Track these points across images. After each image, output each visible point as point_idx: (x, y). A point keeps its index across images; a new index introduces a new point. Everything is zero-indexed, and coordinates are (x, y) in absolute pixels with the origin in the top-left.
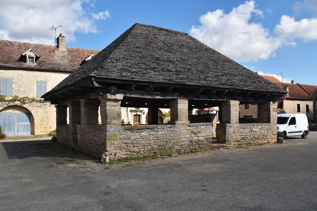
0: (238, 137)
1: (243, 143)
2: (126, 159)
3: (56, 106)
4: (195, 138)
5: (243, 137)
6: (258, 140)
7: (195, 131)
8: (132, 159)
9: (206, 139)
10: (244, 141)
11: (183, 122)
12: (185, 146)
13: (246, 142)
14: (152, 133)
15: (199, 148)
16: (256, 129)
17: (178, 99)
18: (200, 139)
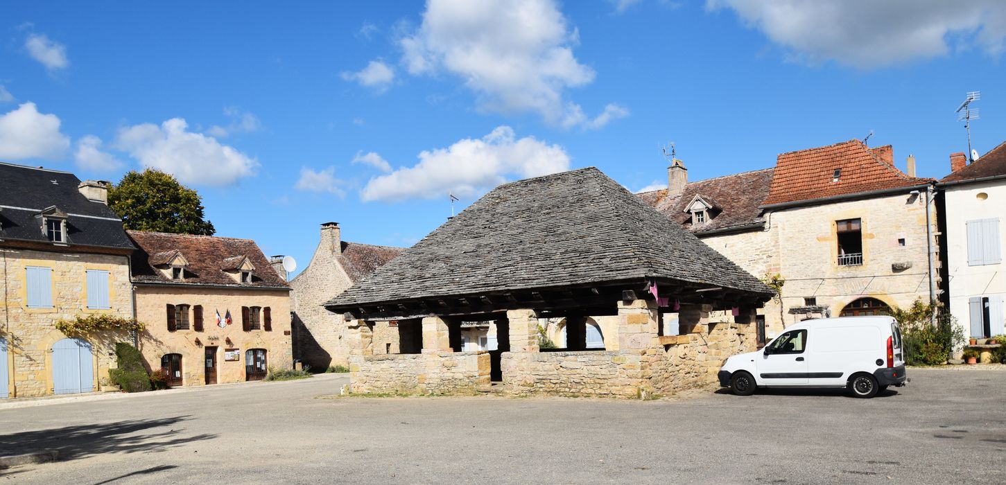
0: (528, 376)
1: (541, 390)
2: (368, 395)
3: (495, 323)
4: (449, 375)
5: (541, 377)
6: (581, 387)
7: (447, 363)
8: (373, 395)
9: (468, 378)
10: (543, 386)
11: (430, 351)
12: (434, 385)
13: (548, 388)
14: (393, 365)
15: (455, 389)
16: (574, 363)
17: (422, 318)
18: (456, 377)
